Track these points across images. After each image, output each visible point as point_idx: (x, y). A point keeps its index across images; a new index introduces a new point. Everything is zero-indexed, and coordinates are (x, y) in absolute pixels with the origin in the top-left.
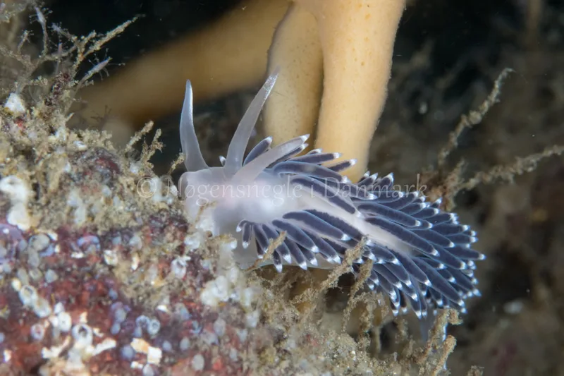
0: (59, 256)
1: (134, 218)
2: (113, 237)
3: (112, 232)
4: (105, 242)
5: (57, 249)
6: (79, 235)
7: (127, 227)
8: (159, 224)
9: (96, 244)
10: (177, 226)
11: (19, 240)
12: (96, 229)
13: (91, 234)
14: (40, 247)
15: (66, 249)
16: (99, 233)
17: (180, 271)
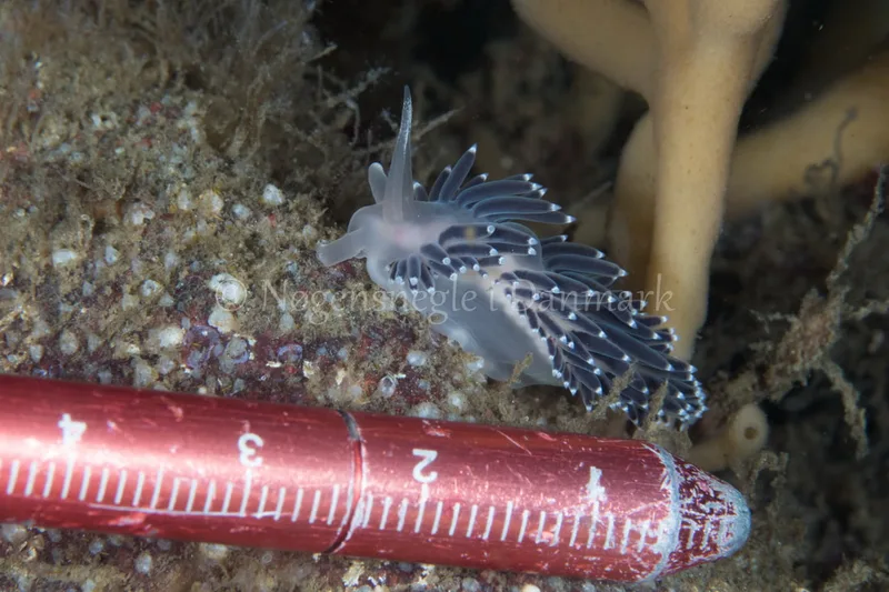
0: (253, 364)
1: (349, 329)
2: (318, 347)
3: (319, 342)
4: (308, 353)
5: (252, 357)
6: (282, 342)
7: (338, 338)
8: (380, 337)
9: (299, 354)
10: (401, 340)
11: (215, 344)
12: (301, 338)
13: (296, 342)
14: (235, 353)
15: (262, 356)
16: (305, 341)
17: (387, 390)
